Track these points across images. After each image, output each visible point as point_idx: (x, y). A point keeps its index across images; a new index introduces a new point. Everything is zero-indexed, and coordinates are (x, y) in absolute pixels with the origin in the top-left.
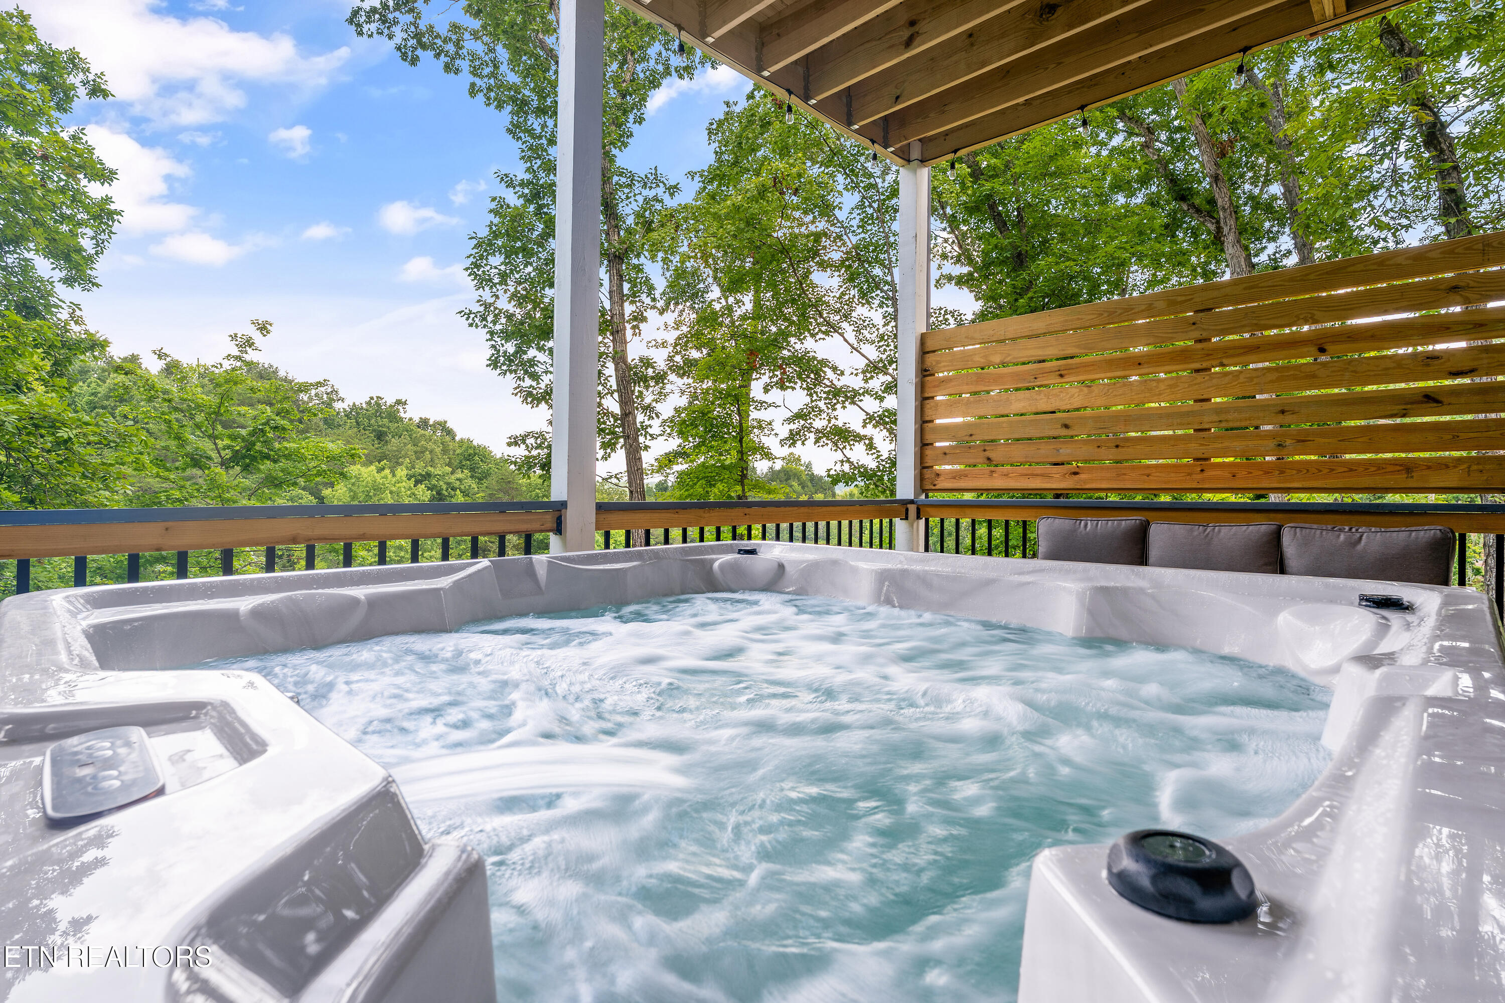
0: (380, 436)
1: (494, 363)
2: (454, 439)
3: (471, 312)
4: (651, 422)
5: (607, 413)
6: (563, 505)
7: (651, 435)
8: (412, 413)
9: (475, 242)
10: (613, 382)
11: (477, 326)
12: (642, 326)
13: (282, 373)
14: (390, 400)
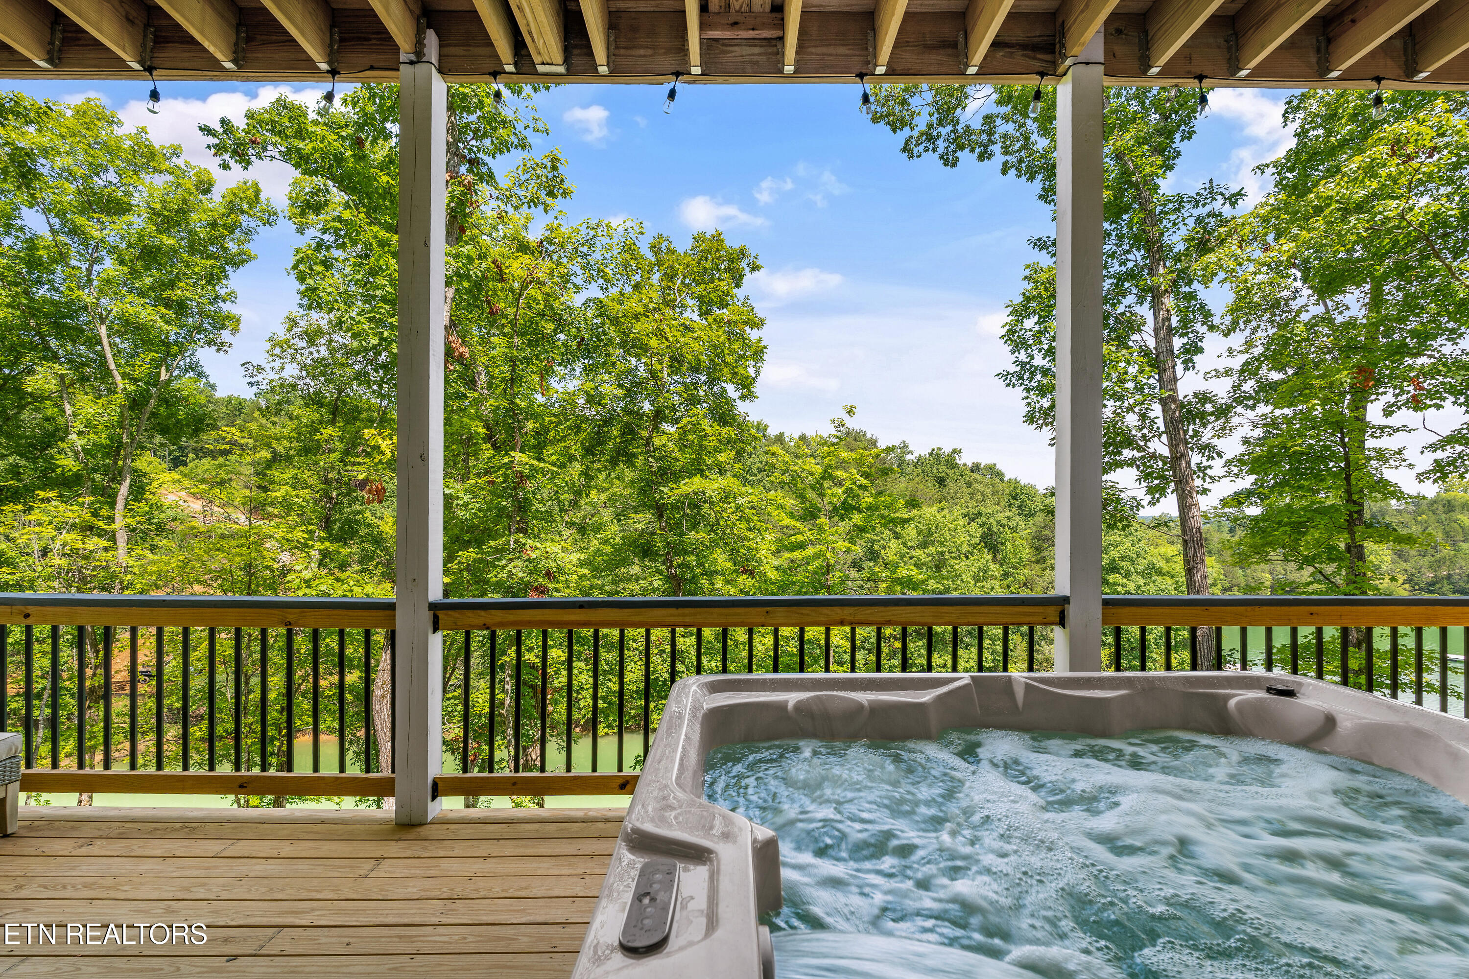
0: (941, 482)
1: (1030, 418)
2: (1002, 480)
3: (1008, 373)
4: (1210, 463)
5: (1154, 456)
6: (1066, 600)
7: (1210, 477)
8: (967, 459)
9: (1010, 309)
10: (1160, 423)
11: (1014, 385)
12: (1196, 358)
13: (869, 436)
14: (948, 450)
